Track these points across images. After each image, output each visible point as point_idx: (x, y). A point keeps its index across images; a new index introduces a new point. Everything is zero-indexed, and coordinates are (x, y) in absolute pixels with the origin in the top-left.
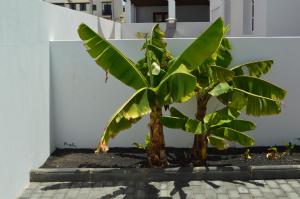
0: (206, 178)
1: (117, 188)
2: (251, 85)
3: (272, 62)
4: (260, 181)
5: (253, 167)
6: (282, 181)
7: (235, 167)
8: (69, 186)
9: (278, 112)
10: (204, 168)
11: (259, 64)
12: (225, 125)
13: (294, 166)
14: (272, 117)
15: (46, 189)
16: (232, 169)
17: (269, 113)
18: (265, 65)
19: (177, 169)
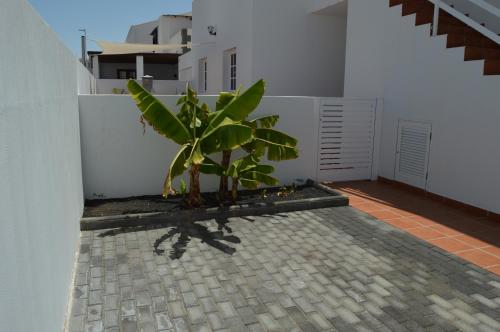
0: (241, 214)
1: (169, 229)
2: (268, 136)
3: (278, 117)
4: (284, 214)
5: (276, 203)
6: (299, 212)
7: (263, 204)
8: (123, 231)
9: (296, 157)
10: (238, 206)
11: (269, 118)
12: (252, 169)
13: (303, 200)
14: (291, 161)
15: (102, 235)
16: (260, 206)
17: (287, 158)
18: (273, 119)
19: (216, 209)
